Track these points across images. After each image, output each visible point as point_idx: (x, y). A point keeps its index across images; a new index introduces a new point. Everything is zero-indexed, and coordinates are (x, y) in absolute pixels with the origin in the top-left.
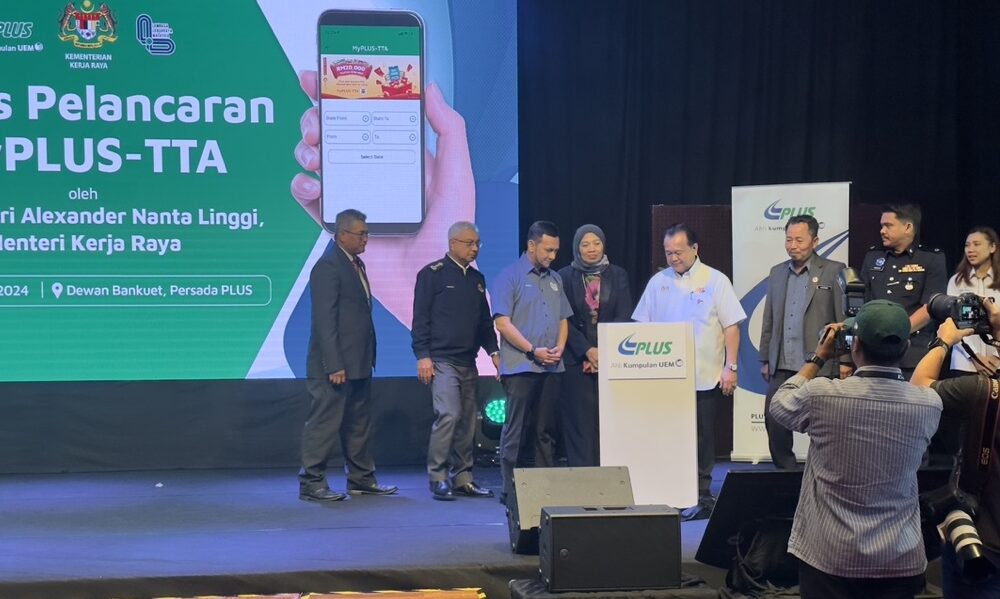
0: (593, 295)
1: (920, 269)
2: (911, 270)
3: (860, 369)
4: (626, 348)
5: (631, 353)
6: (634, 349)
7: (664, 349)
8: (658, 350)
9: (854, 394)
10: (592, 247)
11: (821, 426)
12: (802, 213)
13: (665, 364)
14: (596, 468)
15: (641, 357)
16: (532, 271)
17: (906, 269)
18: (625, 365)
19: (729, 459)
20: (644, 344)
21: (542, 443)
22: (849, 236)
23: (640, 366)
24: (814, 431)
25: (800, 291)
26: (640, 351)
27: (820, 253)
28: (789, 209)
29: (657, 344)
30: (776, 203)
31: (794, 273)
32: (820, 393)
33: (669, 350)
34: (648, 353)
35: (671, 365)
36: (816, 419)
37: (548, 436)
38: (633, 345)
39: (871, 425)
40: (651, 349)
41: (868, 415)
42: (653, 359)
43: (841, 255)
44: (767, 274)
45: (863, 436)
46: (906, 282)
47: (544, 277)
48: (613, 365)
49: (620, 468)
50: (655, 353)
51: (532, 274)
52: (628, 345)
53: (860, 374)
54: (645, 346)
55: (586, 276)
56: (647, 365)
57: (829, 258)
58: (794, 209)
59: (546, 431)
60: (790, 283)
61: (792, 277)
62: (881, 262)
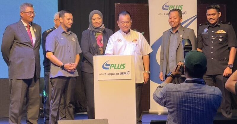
0: (100, 41)
1: (224, 32)
2: (220, 33)
3: (187, 79)
4: (106, 66)
5: (108, 69)
6: (109, 67)
7: (122, 67)
8: (119, 67)
9: (184, 90)
10: (97, 20)
11: (171, 104)
12: (177, 8)
13: (122, 73)
14: (94, 119)
15: (112, 70)
16: (64, 32)
17: (218, 32)
18: (105, 74)
19: (148, 113)
20: (113, 65)
21: (69, 108)
22: (197, 17)
23: (112, 74)
24: (169, 106)
25: (175, 41)
26: (112, 68)
27: (184, 25)
28: (172, 6)
29: (119, 64)
30: (167, 3)
31: (173, 33)
32: (170, 90)
33: (124, 67)
34: (115, 68)
35: (125, 73)
36: (169, 101)
37: (71, 105)
38: (109, 65)
39: (191, 103)
40: (116, 67)
41: (189, 99)
42: (117, 71)
43: (193, 26)
44: (162, 35)
45: (187, 108)
46: (219, 37)
47: (69, 35)
48: (100, 74)
49: (104, 119)
50: (118, 68)
51: (64, 34)
52: (107, 65)
53: (187, 82)
54: (114, 65)
55: (96, 33)
56: (115, 74)
57: (188, 27)
58: (174, 6)
59: (70, 103)
60: (171, 38)
61: (172, 35)
62: (206, 30)
